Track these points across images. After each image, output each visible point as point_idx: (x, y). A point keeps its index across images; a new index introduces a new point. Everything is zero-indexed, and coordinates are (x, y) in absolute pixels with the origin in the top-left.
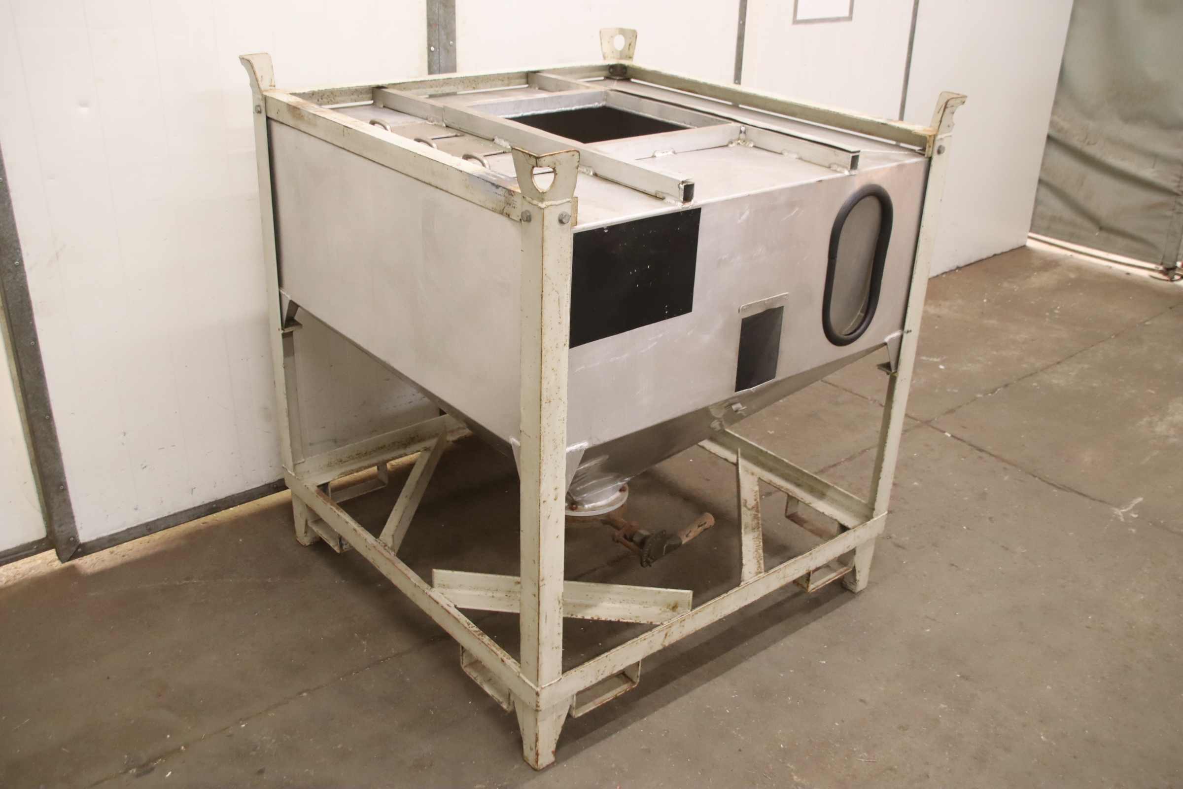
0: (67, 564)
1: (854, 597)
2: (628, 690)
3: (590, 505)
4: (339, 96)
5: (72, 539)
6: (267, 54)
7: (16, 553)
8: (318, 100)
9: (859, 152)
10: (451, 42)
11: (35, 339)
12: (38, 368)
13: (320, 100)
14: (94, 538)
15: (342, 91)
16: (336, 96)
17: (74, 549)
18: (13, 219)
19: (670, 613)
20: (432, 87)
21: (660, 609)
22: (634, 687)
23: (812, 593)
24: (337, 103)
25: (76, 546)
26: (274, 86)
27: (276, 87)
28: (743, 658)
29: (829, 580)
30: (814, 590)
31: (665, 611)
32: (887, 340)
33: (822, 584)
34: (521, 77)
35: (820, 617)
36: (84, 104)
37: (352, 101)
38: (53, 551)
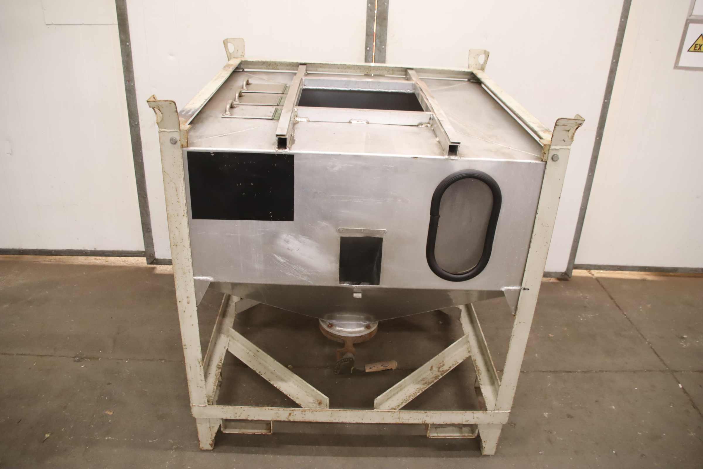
0: (150, 266)
1: (478, 456)
2: (263, 434)
3: (340, 329)
4: (279, 66)
5: (152, 255)
6: (242, 39)
7: (135, 253)
8: (267, 67)
9: (459, 143)
10: (383, 47)
11: (142, 160)
12: (142, 173)
13: (268, 66)
14: (162, 258)
15: (281, 63)
16: (277, 65)
17: (152, 260)
18: (136, 102)
19: (316, 405)
20: (338, 68)
21: (314, 400)
22: (268, 434)
23: (431, 438)
24: (278, 69)
25: (153, 259)
26: (244, 56)
27: (245, 57)
28: (368, 455)
29: (451, 436)
30: (434, 438)
31: (314, 403)
32: (503, 289)
33: (443, 436)
34: (402, 71)
35: (443, 457)
36: (171, 55)
37: (287, 70)
38: (145, 258)
